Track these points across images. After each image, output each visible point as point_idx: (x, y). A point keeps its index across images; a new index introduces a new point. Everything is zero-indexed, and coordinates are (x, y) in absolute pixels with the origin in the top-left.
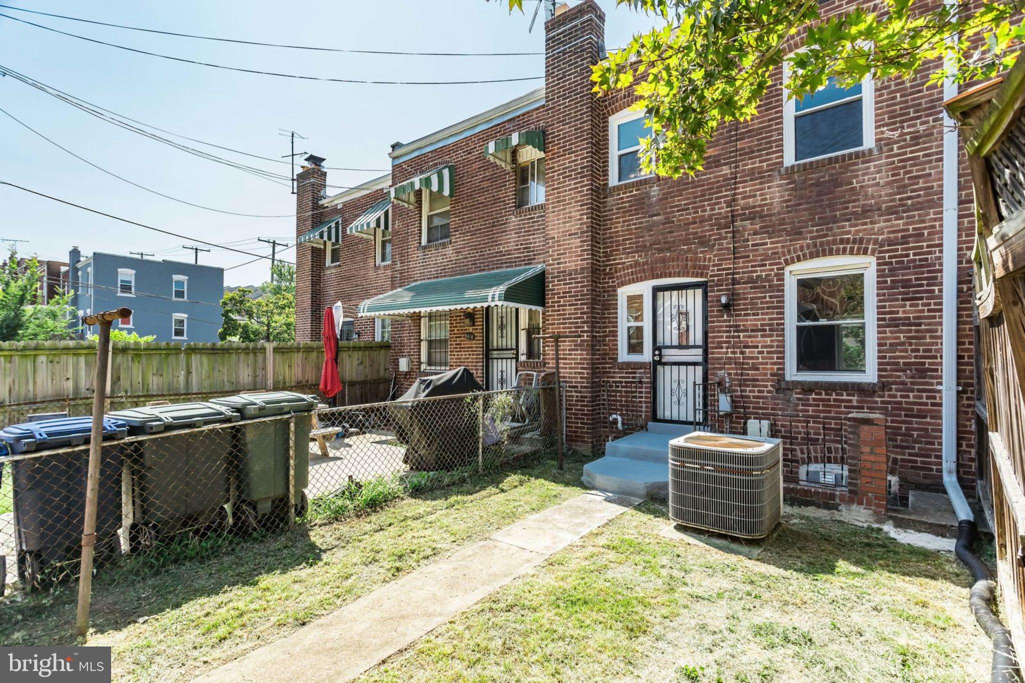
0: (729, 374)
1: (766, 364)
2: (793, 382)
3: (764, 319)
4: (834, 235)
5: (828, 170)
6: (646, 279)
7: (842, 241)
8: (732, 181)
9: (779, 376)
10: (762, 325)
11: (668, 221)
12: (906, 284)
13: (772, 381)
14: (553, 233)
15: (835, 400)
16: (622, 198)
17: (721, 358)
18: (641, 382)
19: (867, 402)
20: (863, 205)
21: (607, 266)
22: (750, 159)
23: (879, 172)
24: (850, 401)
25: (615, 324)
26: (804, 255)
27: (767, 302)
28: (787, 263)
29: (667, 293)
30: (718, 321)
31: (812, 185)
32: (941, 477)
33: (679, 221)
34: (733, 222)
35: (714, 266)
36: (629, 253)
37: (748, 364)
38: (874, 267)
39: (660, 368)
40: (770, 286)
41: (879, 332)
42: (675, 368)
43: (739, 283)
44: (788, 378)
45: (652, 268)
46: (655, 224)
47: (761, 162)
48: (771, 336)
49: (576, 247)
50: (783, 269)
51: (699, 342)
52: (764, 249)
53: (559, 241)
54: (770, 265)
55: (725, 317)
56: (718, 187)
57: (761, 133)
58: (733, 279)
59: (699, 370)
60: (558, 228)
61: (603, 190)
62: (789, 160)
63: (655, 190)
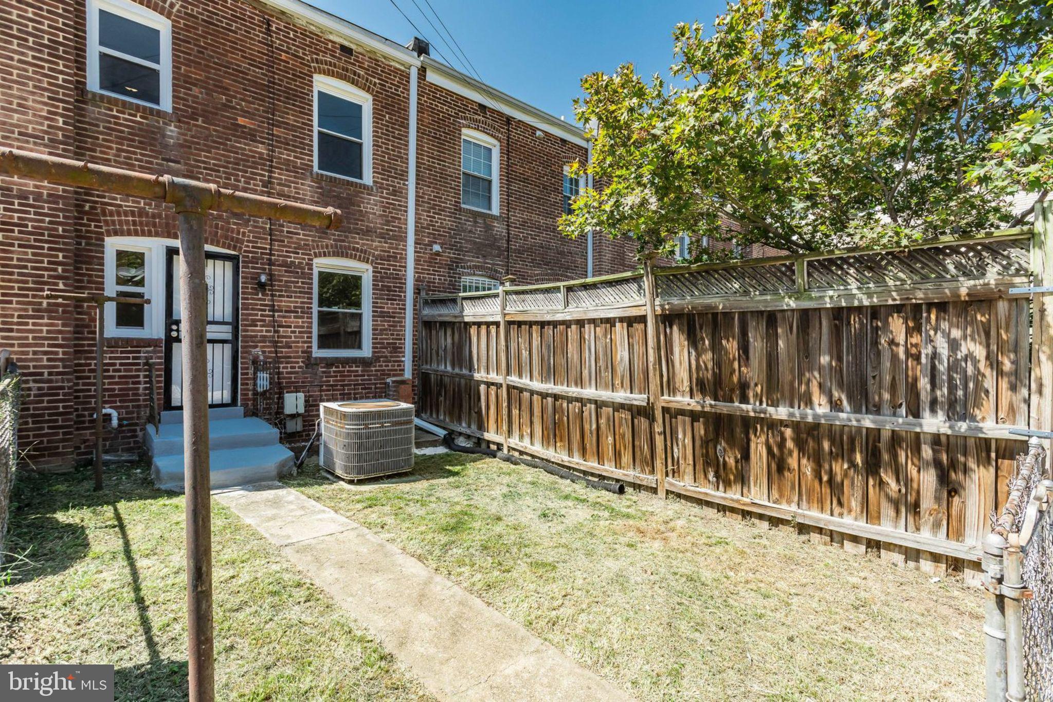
0: (264, 352)
1: (298, 342)
2: (319, 358)
3: (297, 302)
4: (349, 242)
5: (346, 189)
6: (157, 235)
7: (354, 249)
8: (268, 163)
9: (308, 352)
10: (295, 307)
12: (389, 289)
13: (303, 357)
15: (348, 371)
16: (116, 117)
17: (256, 336)
18: (147, 364)
19: (367, 371)
20: (367, 226)
21: (88, 201)
22: (286, 149)
23: (376, 205)
24: (357, 371)
26: (329, 253)
27: (299, 287)
28: (316, 256)
30: (253, 299)
31: (334, 196)
35: (248, 241)
37: (282, 342)
38: (370, 274)
39: (176, 347)
40: (302, 273)
41: (373, 321)
43: (274, 265)
44: (314, 355)
45: (167, 224)
46: (176, 172)
47: (295, 157)
48: (302, 317)
50: (312, 260)
51: (229, 318)
52: (298, 239)
54: (303, 254)
55: (260, 296)
56: (253, 162)
57: (296, 131)
58: (270, 260)
59: (228, 347)
61: (80, 87)
62: (316, 169)
63: (172, 130)
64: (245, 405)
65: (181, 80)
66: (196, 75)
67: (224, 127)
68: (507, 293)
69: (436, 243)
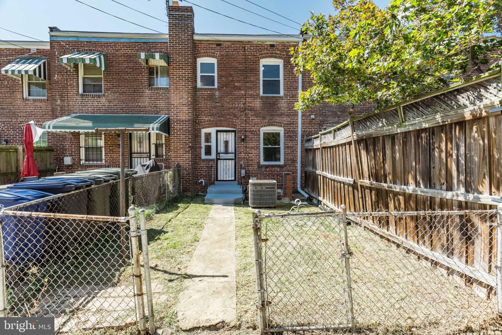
0: (244, 163)
1: (255, 159)
2: (263, 165)
4: (274, 120)
5: (272, 100)
6: (213, 127)
7: (276, 122)
8: (245, 96)
9: (259, 163)
10: (254, 146)
11: (222, 106)
12: (291, 136)
13: (257, 165)
14: (174, 102)
15: (274, 170)
16: (204, 93)
17: (241, 157)
18: (212, 167)
19: (281, 170)
20: (281, 112)
21: (197, 120)
22: (250, 90)
23: (285, 103)
24: (277, 170)
25: (200, 144)
26: (266, 125)
27: (256, 139)
28: (261, 127)
29: (222, 133)
30: (240, 144)
31: (268, 103)
32: (297, 189)
33: (226, 107)
34: (245, 111)
35: (239, 125)
36: (206, 116)
37: (250, 159)
38: (283, 131)
39: (219, 161)
40: (256, 134)
41: (284, 150)
42: (225, 161)
43: (247, 132)
44: (261, 164)
45: (216, 123)
46: (218, 106)
47: (254, 92)
48: (257, 150)
49: (185, 110)
50: (260, 129)
51: (233, 151)
52: (254, 121)
53: (177, 107)
54: (257, 127)
55: (243, 143)
56: (240, 97)
57: (254, 83)
58: (245, 130)
59: (233, 161)
60: (176, 101)
61: (195, 88)
62: (261, 94)
63: (217, 93)
64: (238, 181)
65: (220, 77)
66: (224, 73)
67: (231, 88)
68: (321, 135)
69: (312, 114)
